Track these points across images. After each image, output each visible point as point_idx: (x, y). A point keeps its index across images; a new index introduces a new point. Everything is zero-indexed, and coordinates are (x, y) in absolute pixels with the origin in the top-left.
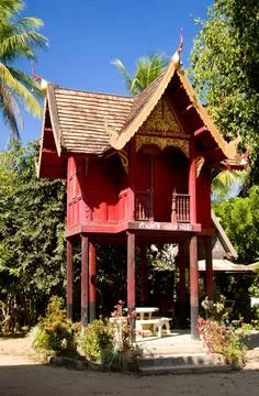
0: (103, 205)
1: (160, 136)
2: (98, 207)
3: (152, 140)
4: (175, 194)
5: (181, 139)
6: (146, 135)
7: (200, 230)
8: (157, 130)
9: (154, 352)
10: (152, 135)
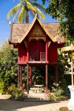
0: (24, 57)
1: (36, 37)
2: (22, 57)
3: (34, 38)
4: (41, 53)
5: (43, 37)
6: (32, 36)
7: (48, 63)
8: (35, 35)
9: (31, 96)
10: (34, 37)
